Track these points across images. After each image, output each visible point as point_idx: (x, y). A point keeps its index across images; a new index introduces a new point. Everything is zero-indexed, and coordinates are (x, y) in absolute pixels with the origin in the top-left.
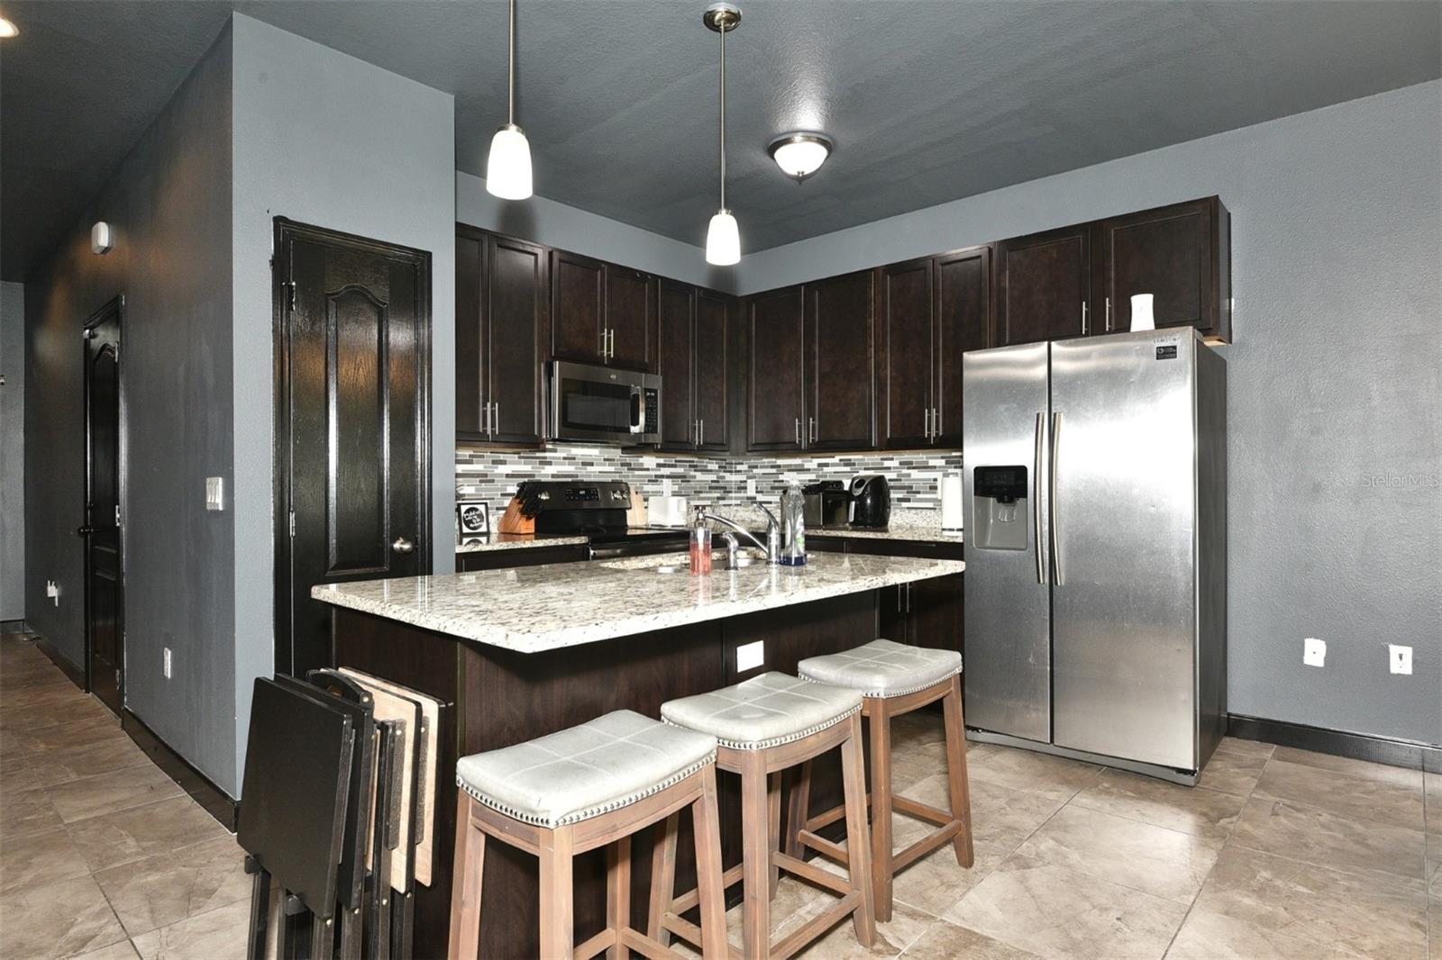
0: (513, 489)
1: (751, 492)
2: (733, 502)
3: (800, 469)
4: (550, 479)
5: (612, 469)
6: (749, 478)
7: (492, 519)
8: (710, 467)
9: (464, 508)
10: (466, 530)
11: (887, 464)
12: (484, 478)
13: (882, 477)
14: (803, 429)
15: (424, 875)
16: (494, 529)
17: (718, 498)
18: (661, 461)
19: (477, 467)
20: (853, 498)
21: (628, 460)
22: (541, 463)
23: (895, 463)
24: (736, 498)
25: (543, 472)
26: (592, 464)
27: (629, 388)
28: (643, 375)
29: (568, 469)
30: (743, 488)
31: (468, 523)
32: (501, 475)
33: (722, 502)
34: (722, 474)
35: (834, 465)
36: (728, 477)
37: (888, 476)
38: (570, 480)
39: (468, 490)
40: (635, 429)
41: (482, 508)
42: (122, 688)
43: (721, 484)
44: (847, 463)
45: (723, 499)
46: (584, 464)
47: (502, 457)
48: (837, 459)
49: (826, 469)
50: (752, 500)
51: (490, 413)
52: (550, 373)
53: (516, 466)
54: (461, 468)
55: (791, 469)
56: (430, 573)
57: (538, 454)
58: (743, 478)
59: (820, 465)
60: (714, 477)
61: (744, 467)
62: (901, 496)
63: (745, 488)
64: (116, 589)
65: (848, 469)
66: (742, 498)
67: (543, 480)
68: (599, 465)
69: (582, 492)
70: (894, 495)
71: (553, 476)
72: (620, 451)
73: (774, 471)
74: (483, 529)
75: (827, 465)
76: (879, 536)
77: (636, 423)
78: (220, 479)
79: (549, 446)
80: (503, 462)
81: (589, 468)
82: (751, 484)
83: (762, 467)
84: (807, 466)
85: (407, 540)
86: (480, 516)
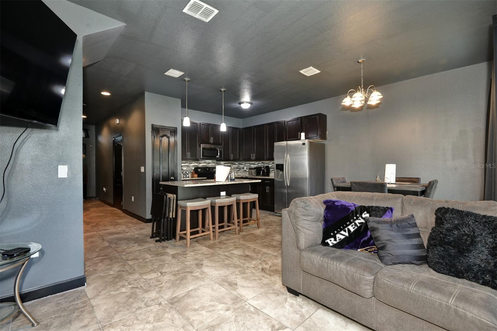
0: (193, 169)
1: (245, 169)
2: (242, 171)
3: (254, 164)
4: (201, 167)
5: (214, 164)
6: (245, 166)
7: (189, 174)
8: (236, 164)
9: (184, 172)
10: (184, 176)
11: (270, 163)
12: (188, 166)
13: (268, 166)
14: (253, 156)
15: (174, 217)
16: (190, 176)
17: (238, 170)
18: (225, 163)
19: (187, 164)
20: (262, 170)
21: (218, 163)
22: (199, 163)
23: (271, 163)
24: (242, 170)
25: (200, 165)
26: (210, 164)
27: (216, 148)
28: (219, 146)
29: (205, 164)
30: (243, 168)
31: (185, 175)
32: (191, 166)
33: (239, 171)
34: (239, 165)
35: (261, 163)
36: (241, 166)
37: (270, 166)
38: (205, 167)
39: (185, 169)
40: (217, 157)
41: (187, 172)
42: (122, 205)
43: (239, 167)
44: (263, 163)
45: (239, 170)
46: (208, 163)
47: (191, 162)
48: (261, 162)
49: (259, 164)
50: (245, 171)
51: (189, 155)
52: (200, 146)
53: (194, 164)
54: (183, 165)
55: (253, 164)
56: (177, 181)
57: (199, 162)
58: (243, 166)
59: (258, 163)
60: (237, 166)
61: (244, 164)
62: (272, 170)
63: (244, 168)
64: (121, 187)
65: (263, 164)
66: (243, 170)
67: (200, 167)
68: (211, 164)
69: (208, 169)
70: (271, 170)
71: (202, 166)
72: (216, 161)
73: (249, 164)
74: (188, 176)
75: (259, 163)
76: (268, 178)
77: (218, 155)
78: (143, 167)
79: (200, 160)
80: (192, 163)
81: (209, 164)
82: (245, 167)
83: (247, 164)
84: (256, 163)
85: (173, 177)
86: (187, 174)
